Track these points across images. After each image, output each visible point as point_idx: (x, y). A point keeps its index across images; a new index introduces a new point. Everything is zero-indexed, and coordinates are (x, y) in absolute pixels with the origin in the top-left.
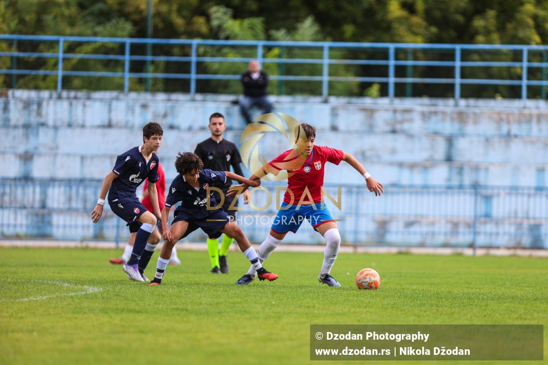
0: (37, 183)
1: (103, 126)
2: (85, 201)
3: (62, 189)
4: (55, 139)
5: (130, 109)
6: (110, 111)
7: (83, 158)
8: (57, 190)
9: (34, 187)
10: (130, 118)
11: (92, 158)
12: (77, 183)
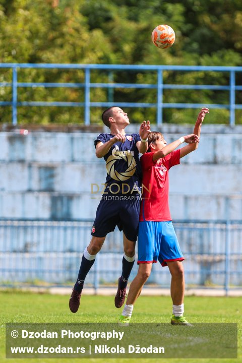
1: (208, 163)
2: (190, 245)
5: (237, 143)
6: (215, 146)
7: (186, 198)
10: (237, 153)
11: (196, 198)
12: (181, 224)
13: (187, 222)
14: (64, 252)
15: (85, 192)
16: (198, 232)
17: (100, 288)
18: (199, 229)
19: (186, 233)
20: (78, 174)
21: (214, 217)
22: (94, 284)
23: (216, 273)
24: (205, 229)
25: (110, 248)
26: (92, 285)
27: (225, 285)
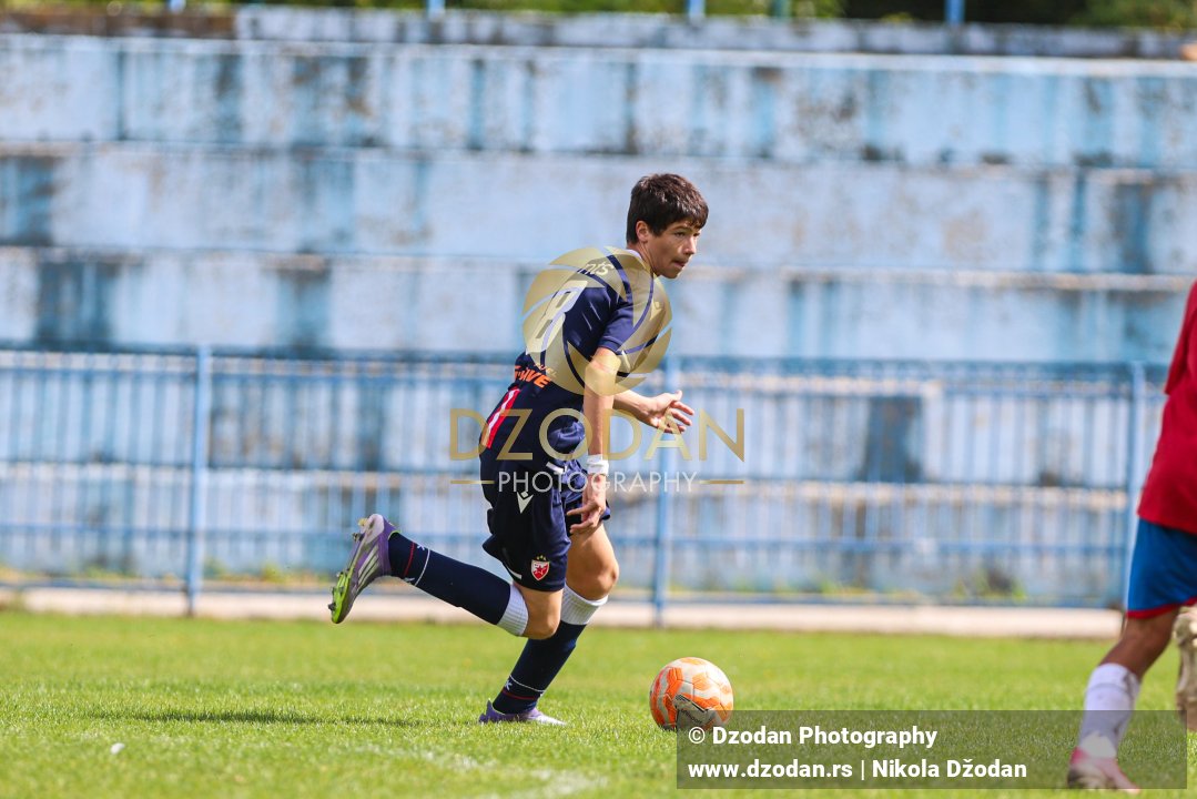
0: (348, 371)
1: (607, 152)
3: (445, 396)
4: (415, 202)
5: (712, 82)
6: (631, 92)
7: (523, 275)
8: (422, 397)
9: (335, 383)
10: (710, 119)
14: (82, 462)
15: (159, 250)
17: (207, 591)
20: (137, 185)
22: (187, 577)
25: (244, 448)
26: (179, 583)
27: (653, 586)
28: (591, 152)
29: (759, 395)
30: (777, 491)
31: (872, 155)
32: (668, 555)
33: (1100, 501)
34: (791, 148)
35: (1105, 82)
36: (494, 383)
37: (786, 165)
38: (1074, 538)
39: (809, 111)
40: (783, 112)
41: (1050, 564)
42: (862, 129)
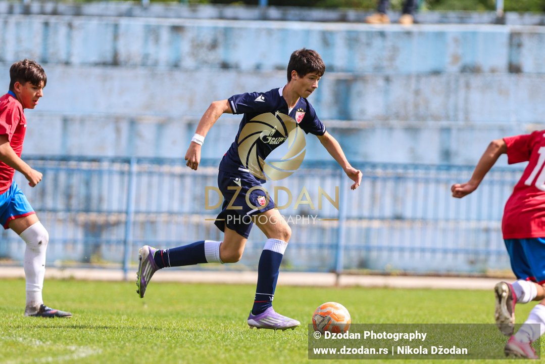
1: (104, 64)
2: (68, 196)
5: (152, 34)
6: (116, 37)
7: (66, 121)
10: (151, 49)
11: (82, 121)
12: (56, 163)
13: (65, 159)
16: (84, 176)
18: (84, 171)
19: (62, 177)
21: (110, 153)
23: (108, 242)
24: (94, 171)
27: (123, 262)
28: (97, 64)
29: (172, 175)
30: (180, 219)
31: (225, 66)
32: (130, 249)
33: (327, 224)
34: (188, 63)
35: (331, 33)
36: (52, 169)
37: (186, 71)
38: (315, 240)
39: (197, 46)
40: (185, 46)
41: (304, 252)
42: (220, 54)
